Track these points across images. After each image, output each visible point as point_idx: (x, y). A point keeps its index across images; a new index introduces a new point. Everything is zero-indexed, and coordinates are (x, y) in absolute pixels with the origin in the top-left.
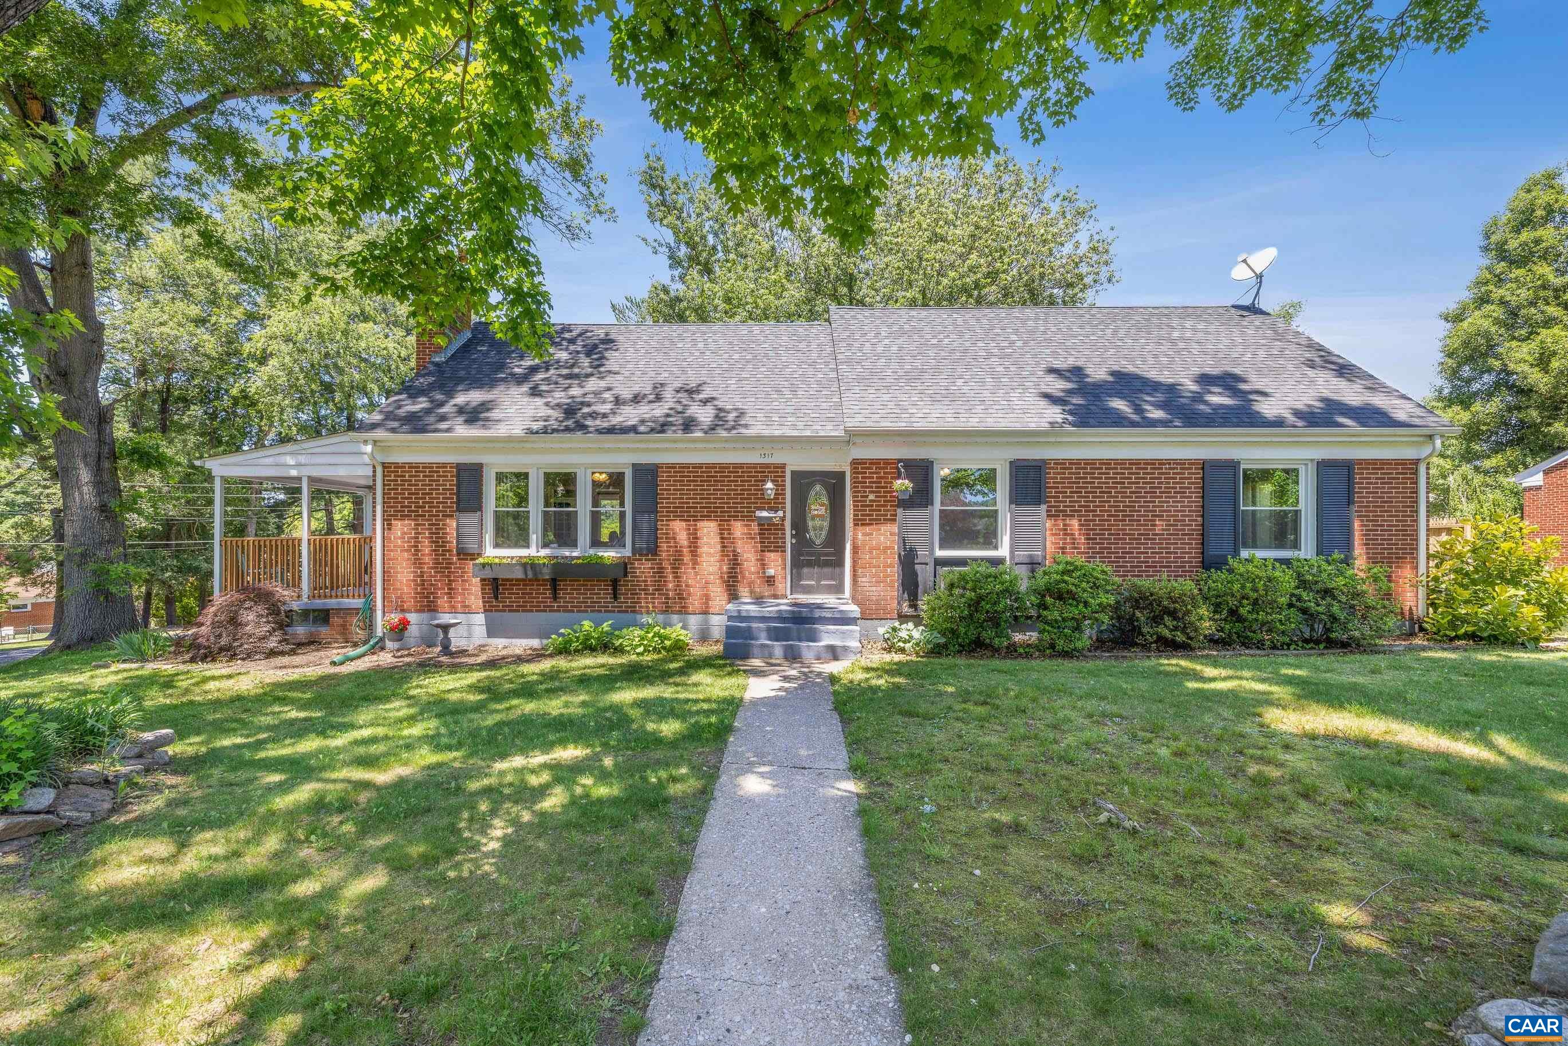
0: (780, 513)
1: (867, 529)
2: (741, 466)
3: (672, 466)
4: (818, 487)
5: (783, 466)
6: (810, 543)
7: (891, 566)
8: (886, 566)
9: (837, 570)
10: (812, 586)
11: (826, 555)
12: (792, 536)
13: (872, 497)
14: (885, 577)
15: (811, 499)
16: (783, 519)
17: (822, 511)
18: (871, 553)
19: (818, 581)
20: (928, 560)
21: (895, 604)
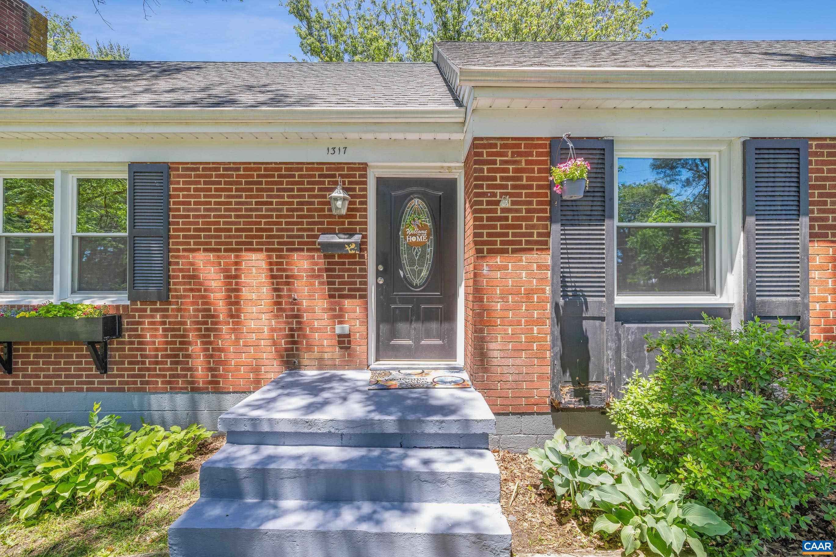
0: (357, 238)
1: (498, 260)
2: (298, 166)
3: (193, 167)
4: (416, 203)
5: (364, 167)
6: (405, 284)
7: (540, 322)
8: (531, 322)
9: (446, 326)
10: (408, 347)
11: (430, 301)
12: (378, 274)
13: (505, 203)
14: (531, 340)
15: (407, 218)
16: (362, 246)
17: (423, 237)
18: (504, 299)
19: (417, 341)
20: (605, 312)
21: (546, 388)
